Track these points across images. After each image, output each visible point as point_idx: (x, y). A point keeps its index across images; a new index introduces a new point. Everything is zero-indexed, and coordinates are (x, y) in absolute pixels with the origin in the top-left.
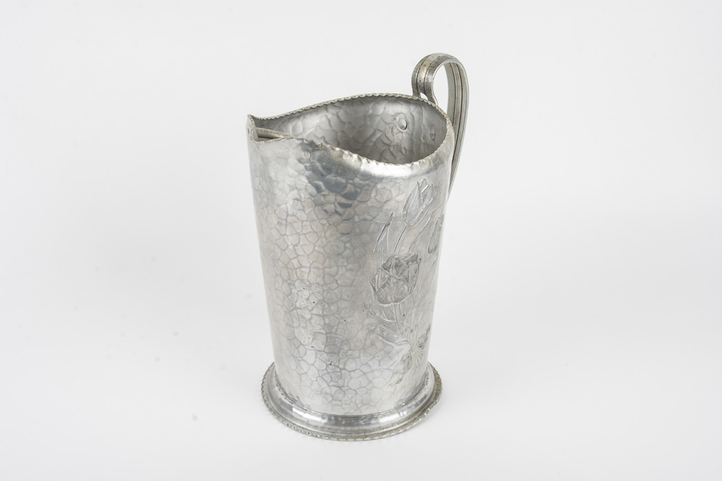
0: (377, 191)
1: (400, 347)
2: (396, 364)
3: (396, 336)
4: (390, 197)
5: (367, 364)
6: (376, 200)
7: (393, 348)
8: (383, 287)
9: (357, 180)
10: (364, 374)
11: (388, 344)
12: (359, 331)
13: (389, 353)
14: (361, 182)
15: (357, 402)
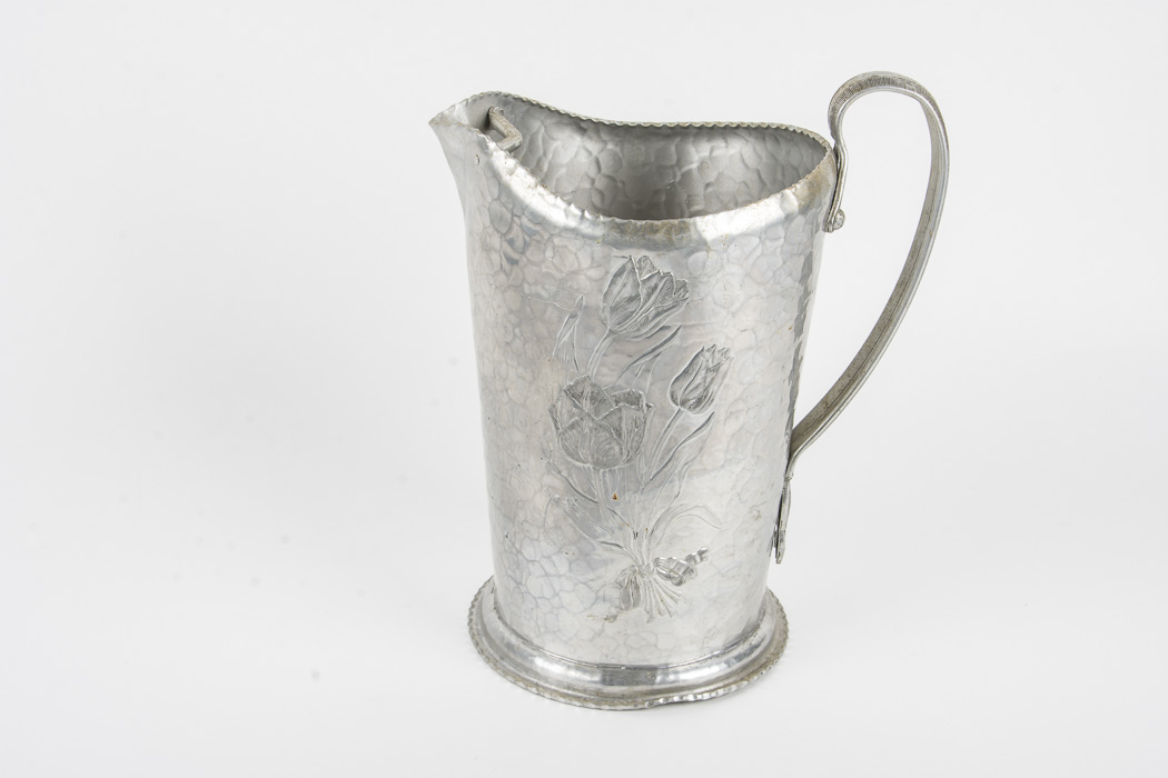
0: (554, 248)
1: (607, 555)
2: (600, 582)
3: (599, 530)
4: (576, 266)
5: (549, 557)
6: (553, 264)
7: (594, 549)
8: (572, 427)
9: (525, 220)
10: (547, 575)
11: (585, 539)
12: (536, 493)
13: (587, 555)
14: (531, 225)
15: (540, 622)
